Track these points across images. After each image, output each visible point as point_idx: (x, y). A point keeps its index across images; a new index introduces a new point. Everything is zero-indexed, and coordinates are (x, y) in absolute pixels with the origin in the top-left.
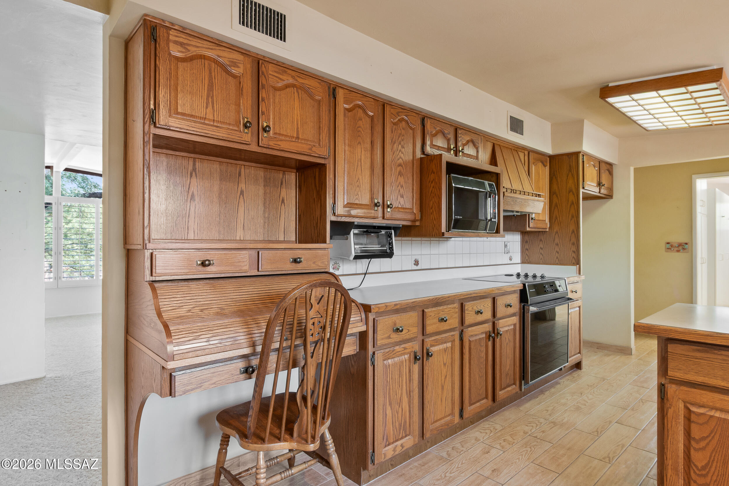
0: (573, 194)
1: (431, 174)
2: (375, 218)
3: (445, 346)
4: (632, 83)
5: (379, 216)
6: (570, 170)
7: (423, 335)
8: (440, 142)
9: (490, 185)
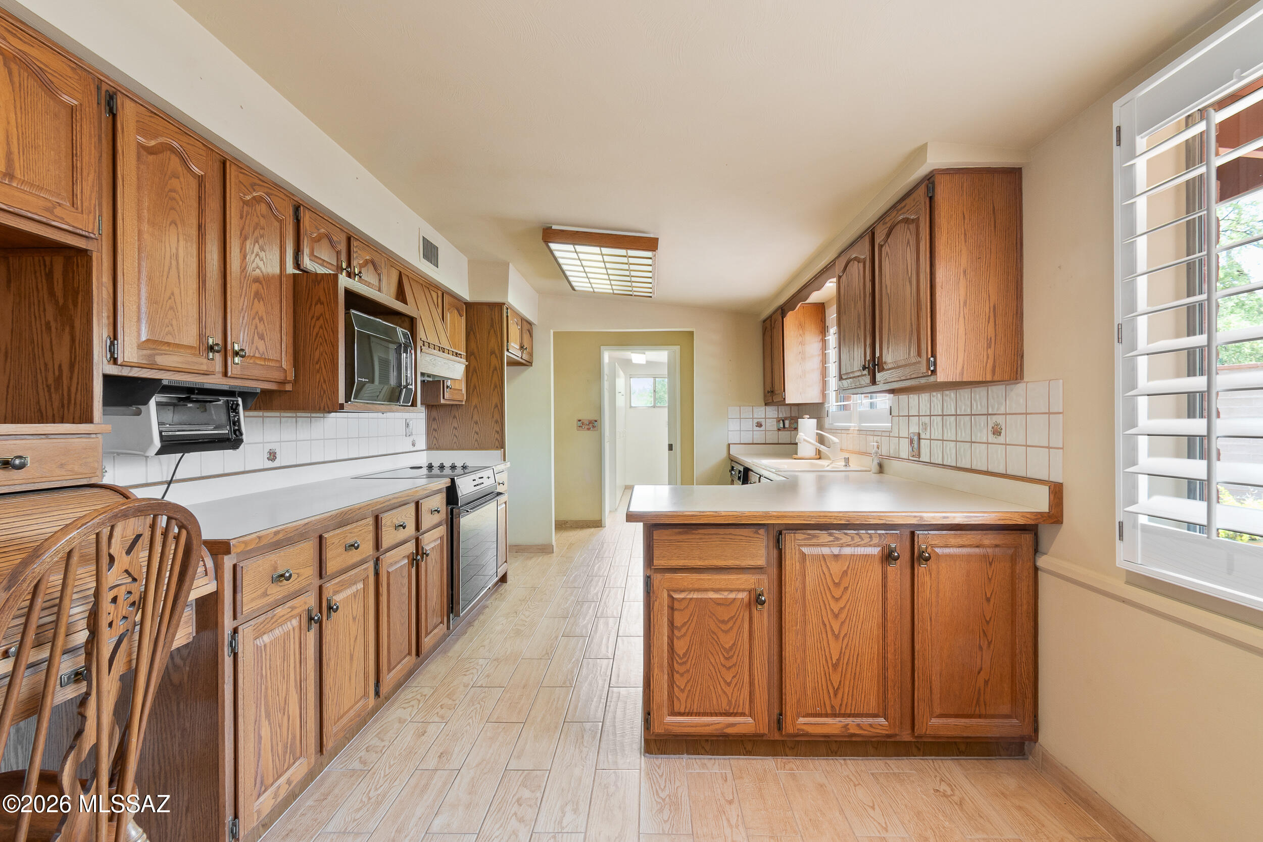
0: (497, 357)
1: (316, 304)
2: (208, 373)
3: (354, 589)
4: (577, 232)
5: (217, 370)
6: (492, 326)
7: (321, 577)
8: (326, 254)
9: (404, 335)
